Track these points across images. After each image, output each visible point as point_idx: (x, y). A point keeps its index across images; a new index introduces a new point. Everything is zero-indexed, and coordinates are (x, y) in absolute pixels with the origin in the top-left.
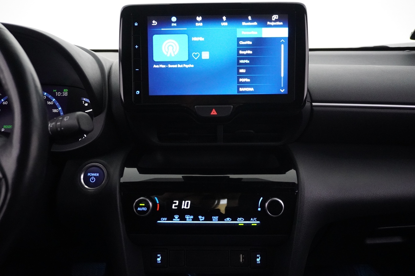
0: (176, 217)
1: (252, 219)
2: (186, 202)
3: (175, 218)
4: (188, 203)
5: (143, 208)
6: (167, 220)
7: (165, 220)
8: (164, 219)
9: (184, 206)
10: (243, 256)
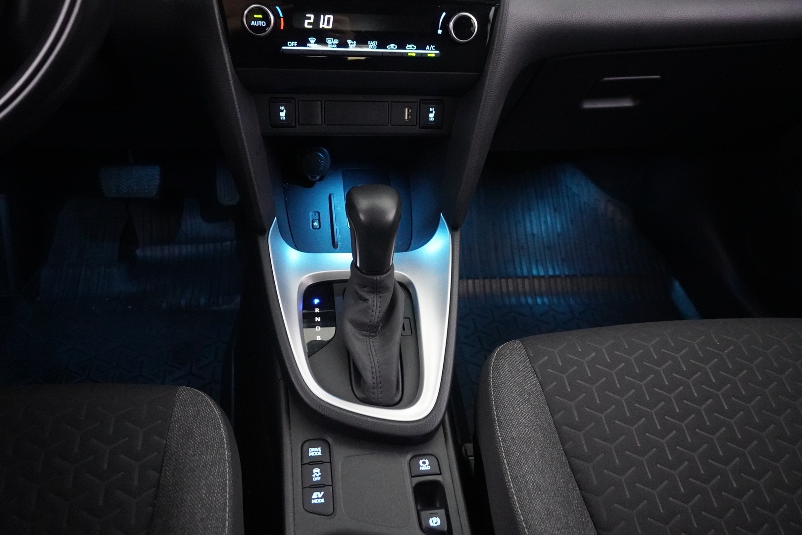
0: (312, 40)
1: (428, 47)
2: (327, 17)
3: (310, 42)
4: (329, 19)
5: (260, 22)
6: (297, 46)
7: (294, 46)
8: (293, 43)
9: (323, 24)
10: (410, 111)
